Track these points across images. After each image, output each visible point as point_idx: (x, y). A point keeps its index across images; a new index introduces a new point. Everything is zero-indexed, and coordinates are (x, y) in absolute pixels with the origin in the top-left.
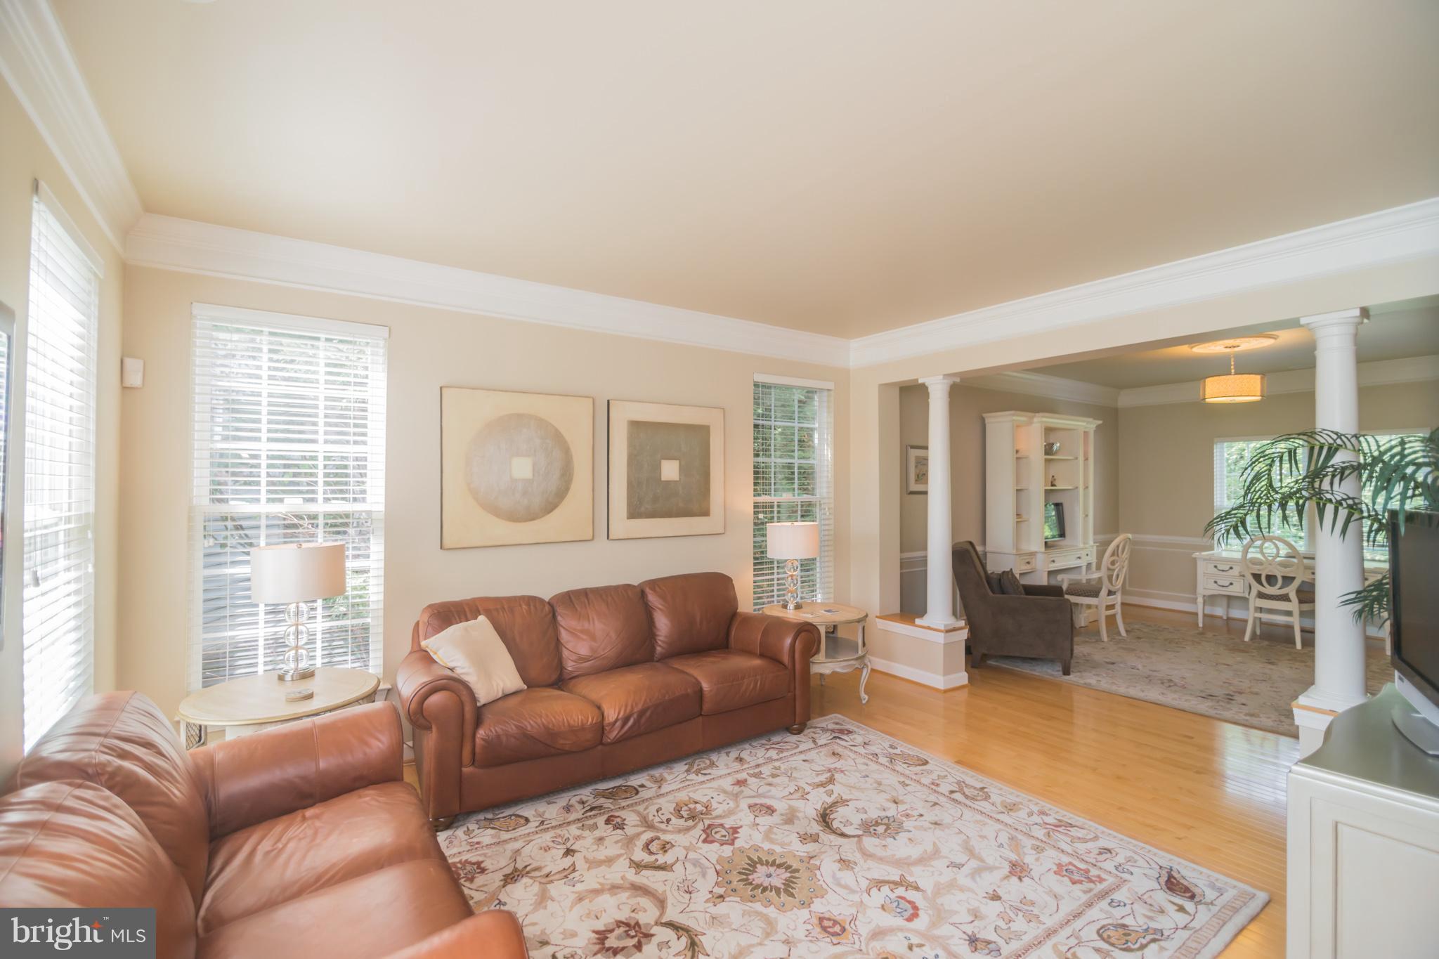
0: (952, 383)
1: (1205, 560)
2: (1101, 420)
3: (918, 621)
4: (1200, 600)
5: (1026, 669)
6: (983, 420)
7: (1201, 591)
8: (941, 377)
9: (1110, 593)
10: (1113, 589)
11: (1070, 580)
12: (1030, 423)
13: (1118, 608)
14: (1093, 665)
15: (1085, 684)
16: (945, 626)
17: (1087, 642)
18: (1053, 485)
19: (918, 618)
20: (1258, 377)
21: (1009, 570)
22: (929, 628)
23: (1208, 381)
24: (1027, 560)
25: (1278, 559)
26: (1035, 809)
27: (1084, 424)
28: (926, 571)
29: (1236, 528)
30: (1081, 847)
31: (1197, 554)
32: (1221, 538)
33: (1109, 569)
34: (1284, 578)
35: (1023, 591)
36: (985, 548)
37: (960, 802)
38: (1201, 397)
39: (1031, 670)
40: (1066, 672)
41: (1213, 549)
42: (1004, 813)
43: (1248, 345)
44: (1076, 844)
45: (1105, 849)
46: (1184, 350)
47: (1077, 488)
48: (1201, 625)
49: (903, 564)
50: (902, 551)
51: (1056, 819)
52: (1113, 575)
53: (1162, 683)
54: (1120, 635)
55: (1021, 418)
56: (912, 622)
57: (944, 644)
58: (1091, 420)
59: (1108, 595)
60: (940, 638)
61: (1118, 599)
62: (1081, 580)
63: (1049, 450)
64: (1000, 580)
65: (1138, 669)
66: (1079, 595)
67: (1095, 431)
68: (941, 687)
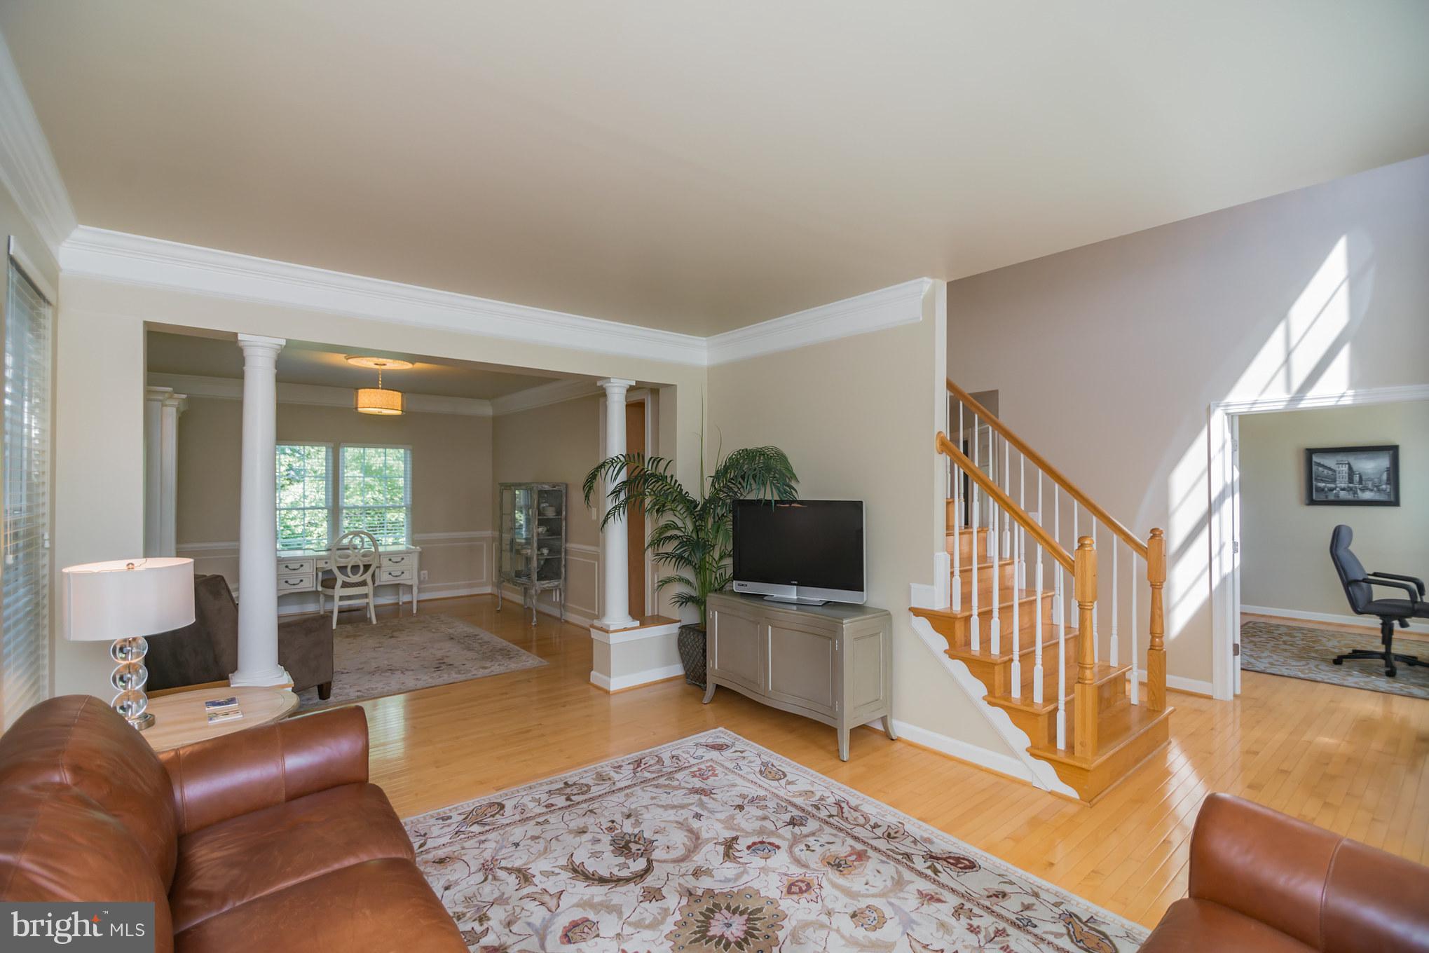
3: (233, 680)
19: (231, 676)
20: (400, 394)
23: (361, 392)
25: (363, 550)
34: (365, 566)
43: (393, 365)
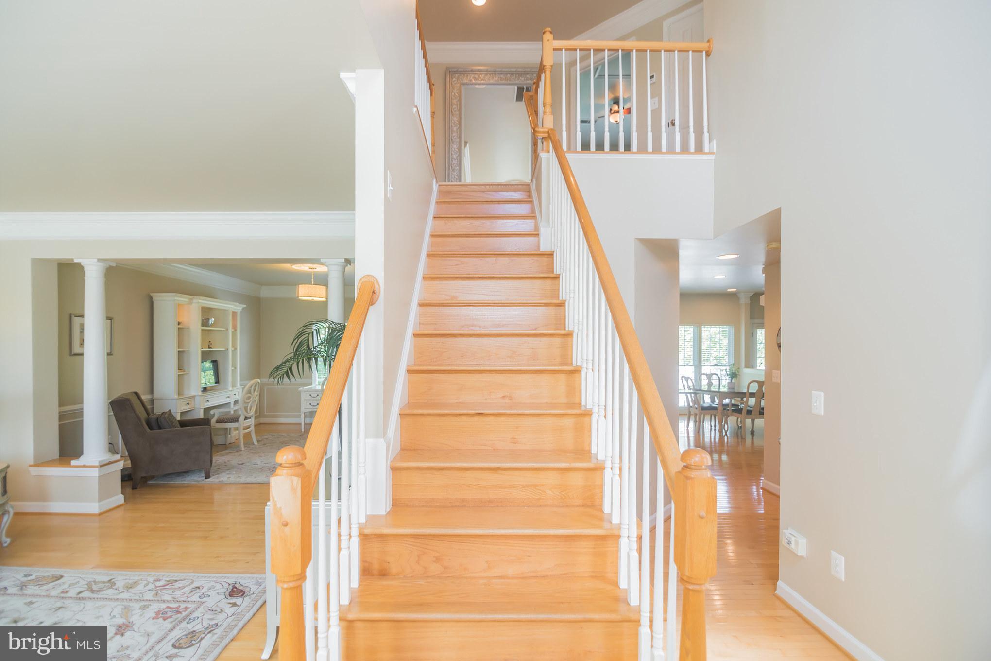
0: (108, 266)
1: (305, 391)
2: (245, 304)
3: (73, 462)
4: (303, 415)
5: (179, 481)
6: (151, 299)
7: (303, 410)
8: (96, 260)
9: (246, 418)
10: (248, 415)
11: (219, 413)
12: (190, 303)
13: (252, 428)
14: (227, 468)
15: (219, 481)
16: (100, 462)
17: (230, 453)
18: (209, 348)
19: (73, 460)
21: (167, 411)
22: (84, 466)
23: (300, 286)
24: (188, 402)
26: (151, 579)
27: (232, 306)
28: (82, 421)
29: (287, 373)
30: (178, 593)
31: (302, 388)
32: (280, 379)
33: (245, 403)
35: (179, 426)
36: (153, 397)
37: (85, 598)
38: (297, 296)
39: (182, 481)
40: (207, 476)
41: (312, 385)
42: (124, 592)
43: (320, 269)
44: (176, 592)
45: (196, 588)
46: (287, 266)
47: (227, 349)
48: (303, 430)
49: (62, 416)
50: (61, 404)
51: (166, 581)
52: (247, 407)
53: (269, 470)
54: (254, 444)
55: (182, 299)
56: (68, 464)
57: (99, 477)
58: (237, 304)
59: (245, 420)
60: (95, 473)
61: (251, 422)
62: (230, 412)
63: (205, 323)
64: (158, 418)
65: (257, 464)
66: (226, 422)
67: (241, 312)
68: (97, 511)
